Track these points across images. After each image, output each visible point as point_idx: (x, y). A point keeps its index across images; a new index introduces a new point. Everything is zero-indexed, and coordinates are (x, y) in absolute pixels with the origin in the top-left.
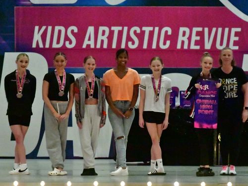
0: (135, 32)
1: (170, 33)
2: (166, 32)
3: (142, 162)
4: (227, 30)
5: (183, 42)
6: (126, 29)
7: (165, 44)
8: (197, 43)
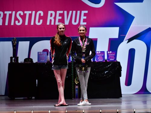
0: (20, 14)
1: (42, 15)
2: (40, 14)
3: (26, 98)
4: (79, 12)
5: (51, 20)
6: (14, 12)
7: (39, 22)
8: (60, 21)
